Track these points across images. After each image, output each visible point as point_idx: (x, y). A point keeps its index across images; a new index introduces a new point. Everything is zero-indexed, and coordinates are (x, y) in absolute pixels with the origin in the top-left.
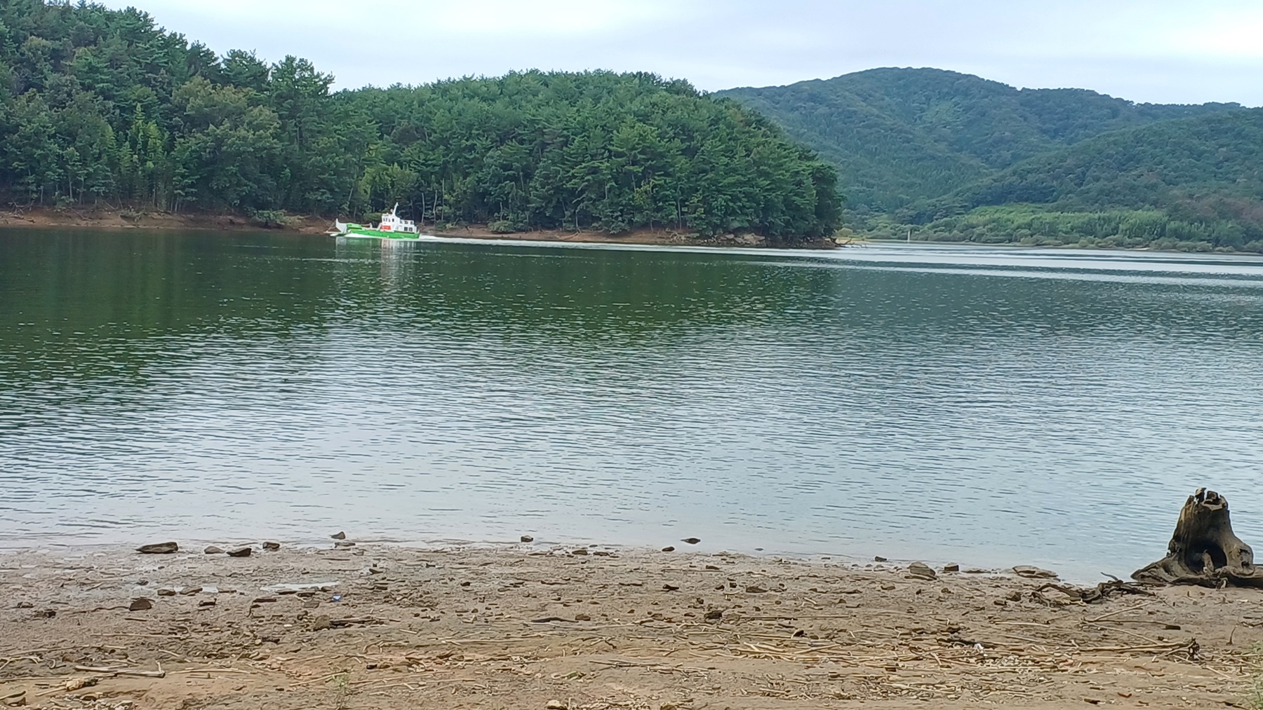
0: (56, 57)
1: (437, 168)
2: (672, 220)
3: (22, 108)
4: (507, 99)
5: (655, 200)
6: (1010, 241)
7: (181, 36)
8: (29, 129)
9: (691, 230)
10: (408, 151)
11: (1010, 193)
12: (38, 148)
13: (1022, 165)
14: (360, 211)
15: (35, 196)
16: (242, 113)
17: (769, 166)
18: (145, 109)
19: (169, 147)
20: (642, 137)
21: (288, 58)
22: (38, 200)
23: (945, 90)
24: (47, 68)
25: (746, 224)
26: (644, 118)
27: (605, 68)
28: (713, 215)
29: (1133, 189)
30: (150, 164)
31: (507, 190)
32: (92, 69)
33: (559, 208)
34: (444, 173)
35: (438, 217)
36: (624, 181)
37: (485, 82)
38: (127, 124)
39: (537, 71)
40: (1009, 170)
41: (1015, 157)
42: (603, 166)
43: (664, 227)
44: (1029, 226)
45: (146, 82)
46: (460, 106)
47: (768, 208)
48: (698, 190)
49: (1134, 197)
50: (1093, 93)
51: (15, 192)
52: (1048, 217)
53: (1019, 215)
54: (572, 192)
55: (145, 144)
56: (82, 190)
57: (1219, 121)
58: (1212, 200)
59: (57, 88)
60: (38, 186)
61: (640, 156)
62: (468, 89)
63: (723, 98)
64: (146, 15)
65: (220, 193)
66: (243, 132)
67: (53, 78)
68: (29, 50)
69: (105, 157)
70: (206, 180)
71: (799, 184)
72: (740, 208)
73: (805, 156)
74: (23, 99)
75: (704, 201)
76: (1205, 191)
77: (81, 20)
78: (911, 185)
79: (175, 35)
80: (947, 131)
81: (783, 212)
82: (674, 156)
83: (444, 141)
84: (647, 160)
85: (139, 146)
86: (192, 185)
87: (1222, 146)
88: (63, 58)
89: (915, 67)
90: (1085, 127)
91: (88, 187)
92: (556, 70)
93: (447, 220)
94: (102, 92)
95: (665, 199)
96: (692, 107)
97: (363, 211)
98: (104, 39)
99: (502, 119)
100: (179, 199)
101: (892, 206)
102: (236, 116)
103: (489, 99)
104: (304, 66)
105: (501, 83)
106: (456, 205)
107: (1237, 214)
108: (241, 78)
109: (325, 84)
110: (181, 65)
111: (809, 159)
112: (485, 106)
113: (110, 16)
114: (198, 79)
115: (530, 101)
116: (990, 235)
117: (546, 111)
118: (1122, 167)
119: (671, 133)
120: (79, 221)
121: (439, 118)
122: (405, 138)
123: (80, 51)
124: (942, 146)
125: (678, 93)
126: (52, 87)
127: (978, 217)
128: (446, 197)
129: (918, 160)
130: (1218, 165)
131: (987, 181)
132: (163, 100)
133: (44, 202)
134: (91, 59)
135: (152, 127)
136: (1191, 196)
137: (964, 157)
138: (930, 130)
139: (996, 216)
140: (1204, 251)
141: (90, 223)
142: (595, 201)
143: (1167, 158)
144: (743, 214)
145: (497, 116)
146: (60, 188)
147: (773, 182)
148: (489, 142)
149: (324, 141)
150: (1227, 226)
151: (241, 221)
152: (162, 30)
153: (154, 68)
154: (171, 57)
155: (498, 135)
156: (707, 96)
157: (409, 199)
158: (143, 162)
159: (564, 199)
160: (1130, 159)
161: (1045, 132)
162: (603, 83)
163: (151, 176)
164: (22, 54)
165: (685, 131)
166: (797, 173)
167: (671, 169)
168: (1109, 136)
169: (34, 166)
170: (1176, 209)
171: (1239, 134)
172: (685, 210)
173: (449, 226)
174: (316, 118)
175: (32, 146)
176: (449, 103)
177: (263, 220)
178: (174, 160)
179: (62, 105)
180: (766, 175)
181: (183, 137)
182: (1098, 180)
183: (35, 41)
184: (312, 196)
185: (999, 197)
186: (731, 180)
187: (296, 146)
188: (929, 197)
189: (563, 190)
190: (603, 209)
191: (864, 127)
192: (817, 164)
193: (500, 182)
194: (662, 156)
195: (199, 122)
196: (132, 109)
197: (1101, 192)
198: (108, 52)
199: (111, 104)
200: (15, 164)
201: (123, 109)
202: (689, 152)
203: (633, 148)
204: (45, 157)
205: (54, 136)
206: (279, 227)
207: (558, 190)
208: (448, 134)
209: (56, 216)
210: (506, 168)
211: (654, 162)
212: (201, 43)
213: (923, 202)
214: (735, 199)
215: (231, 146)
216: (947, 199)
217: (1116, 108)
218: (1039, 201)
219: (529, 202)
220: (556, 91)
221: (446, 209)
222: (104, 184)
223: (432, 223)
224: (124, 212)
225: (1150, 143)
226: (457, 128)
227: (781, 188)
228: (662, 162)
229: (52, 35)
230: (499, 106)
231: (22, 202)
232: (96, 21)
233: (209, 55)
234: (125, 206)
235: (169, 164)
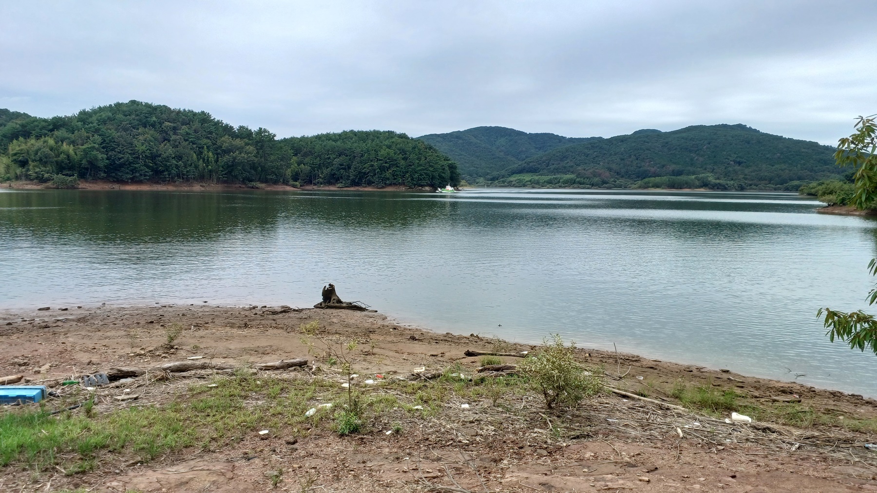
0: (175, 129)
1: (317, 166)
2: (400, 183)
3: (162, 148)
4: (341, 141)
5: (393, 176)
6: (524, 186)
7: (221, 121)
8: (165, 156)
9: (406, 186)
10: (307, 160)
11: (524, 170)
12: (168, 162)
13: (528, 160)
14: (287, 181)
15: (168, 179)
16: (242, 148)
17: (433, 163)
18: (208, 147)
19: (217, 161)
20: (388, 154)
21: (260, 128)
22: (169, 180)
23: (503, 134)
24: (171, 133)
25: (425, 184)
26: (389, 147)
27: (377, 129)
28: (414, 180)
29: (565, 167)
30: (210, 167)
31: (342, 173)
32: (188, 134)
33: (360, 179)
34: (320, 167)
35: (318, 183)
36: (383, 169)
37: (334, 134)
38: (201, 153)
39: (353, 130)
40: (524, 162)
41: (527, 157)
42: (375, 164)
43: (397, 185)
44: (530, 181)
45: (208, 138)
46: (325, 143)
47: (433, 178)
48: (408, 172)
49: (565, 171)
50: (553, 134)
51: (161, 178)
52: (536, 178)
53: (527, 177)
54: (365, 173)
55: (208, 160)
56: (185, 177)
57: (594, 143)
58: (591, 171)
59: (175, 141)
60: (169, 176)
61: (388, 160)
62: (328, 137)
63: (418, 140)
64: (208, 113)
65: (236, 177)
66: (243, 155)
67: (173, 137)
68: (165, 127)
69: (193, 165)
70: (230, 172)
71: (444, 169)
72: (423, 178)
73: (446, 159)
74: (163, 145)
75: (411, 176)
76: (589, 168)
77: (184, 116)
78: (491, 167)
79: (219, 120)
80: (503, 148)
81: (438, 179)
82: (399, 160)
83: (319, 156)
84: (390, 162)
85: (206, 161)
86: (225, 174)
87: (595, 152)
88: (177, 130)
89: (493, 126)
90: (550, 146)
91: (187, 176)
92: (360, 130)
93: (321, 184)
94: (192, 142)
95: (397, 175)
96: (406, 143)
97: (288, 182)
98: (192, 122)
99: (340, 148)
100: (221, 179)
101: (484, 175)
102: (241, 149)
103: (335, 141)
104: (265, 131)
105: (340, 135)
106: (324, 178)
107: (600, 175)
108: (243, 136)
109: (273, 137)
110: (221, 132)
111: (447, 160)
112: (334, 143)
113: (195, 114)
114: (227, 136)
115: (350, 141)
116: (517, 185)
117: (356, 145)
118: (561, 160)
119: (399, 152)
120: (184, 188)
121: (318, 147)
122: (305, 155)
123: (184, 127)
124: (502, 154)
125: (402, 138)
126: (173, 140)
127: (513, 178)
128: (320, 175)
129: (494, 158)
130: (594, 158)
131: (516, 166)
132: (214, 144)
133: (171, 181)
134: (187, 130)
135: (210, 154)
136: (584, 170)
137: (509, 157)
138: (498, 148)
139: (519, 178)
140: (588, 188)
141: (189, 188)
142: (372, 176)
143: (576, 157)
144: (424, 180)
145: (338, 147)
146: (177, 176)
147: (435, 169)
148: (335, 156)
149: (272, 157)
150: (596, 180)
151: (244, 186)
152: (214, 119)
153: (211, 133)
154: (217, 129)
155: (338, 153)
156: (412, 139)
157: (307, 176)
158: (207, 166)
159: (362, 176)
160: (564, 157)
161: (536, 148)
162: (376, 134)
163: (210, 171)
164: (162, 129)
165: (403, 151)
166: (443, 165)
167: (399, 165)
168: (557, 149)
169: (167, 168)
170: (579, 174)
171: (601, 148)
172: (404, 179)
173: (322, 186)
174: (270, 149)
175: (166, 161)
176: (321, 142)
177: (251, 186)
178: (219, 166)
179: (177, 147)
180: (431, 166)
181: (221, 157)
182: (553, 164)
183: (167, 124)
184: (269, 177)
185: (520, 171)
186: (419, 168)
187: (263, 160)
188: (497, 172)
189: (361, 172)
190: (376, 179)
191: (476, 147)
192: (450, 162)
193: (339, 170)
194: (396, 160)
195: (227, 151)
196: (203, 148)
197: (554, 169)
198: (194, 127)
199: (195, 146)
200: (160, 168)
201: (199, 148)
202: (405, 159)
203: (385, 158)
204: (171, 165)
205: (174, 158)
206: (257, 188)
207: (360, 172)
208: (321, 153)
209: (176, 186)
210: (341, 165)
211: (393, 163)
212: (228, 123)
213: (495, 173)
214: (421, 175)
215: (239, 160)
216: (503, 172)
217: (560, 139)
218: (534, 172)
219: (350, 177)
220: (359, 137)
221: (320, 180)
222: (193, 175)
223: (316, 185)
224: (201, 184)
225: (571, 151)
226: (324, 151)
227: (437, 171)
228: (396, 162)
229: (174, 121)
230: (339, 143)
231: (163, 181)
232: (189, 116)
233: (231, 128)
234: (201, 182)
235: (217, 167)
